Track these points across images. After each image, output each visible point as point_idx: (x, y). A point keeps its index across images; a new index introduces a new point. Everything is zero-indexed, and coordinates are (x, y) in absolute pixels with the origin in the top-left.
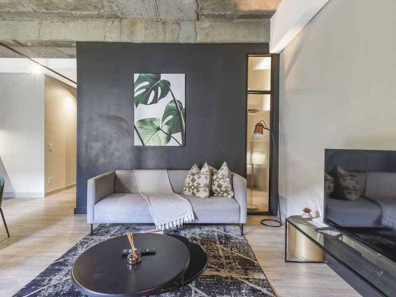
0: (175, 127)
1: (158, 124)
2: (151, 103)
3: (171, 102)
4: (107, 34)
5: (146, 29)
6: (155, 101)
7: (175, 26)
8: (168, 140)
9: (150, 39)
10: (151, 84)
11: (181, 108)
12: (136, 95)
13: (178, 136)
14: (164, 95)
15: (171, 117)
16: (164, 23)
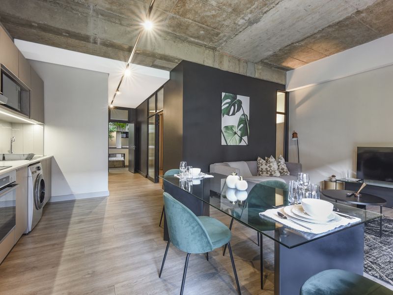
0: (244, 133)
1: (235, 130)
2: (231, 115)
3: (242, 115)
4: (205, 59)
5: (229, 61)
6: (234, 114)
7: (245, 64)
8: (240, 141)
9: (231, 70)
10: (232, 102)
11: (247, 120)
12: (222, 108)
13: (245, 138)
14: (238, 110)
15: (242, 125)
16: (239, 60)
